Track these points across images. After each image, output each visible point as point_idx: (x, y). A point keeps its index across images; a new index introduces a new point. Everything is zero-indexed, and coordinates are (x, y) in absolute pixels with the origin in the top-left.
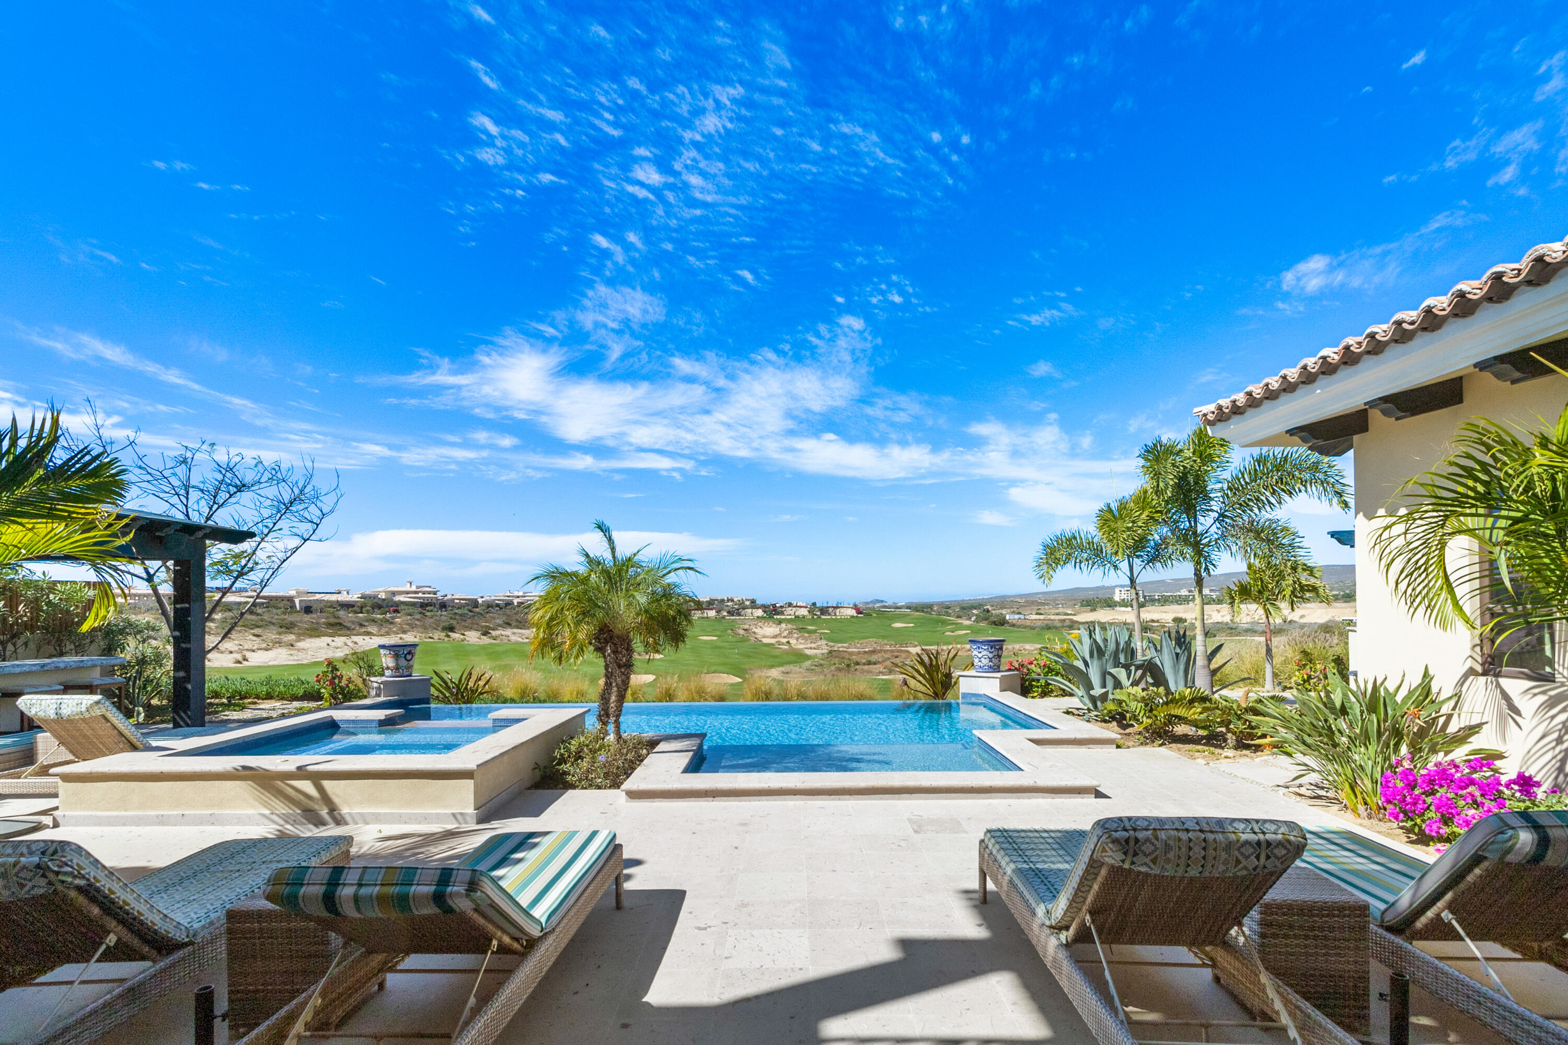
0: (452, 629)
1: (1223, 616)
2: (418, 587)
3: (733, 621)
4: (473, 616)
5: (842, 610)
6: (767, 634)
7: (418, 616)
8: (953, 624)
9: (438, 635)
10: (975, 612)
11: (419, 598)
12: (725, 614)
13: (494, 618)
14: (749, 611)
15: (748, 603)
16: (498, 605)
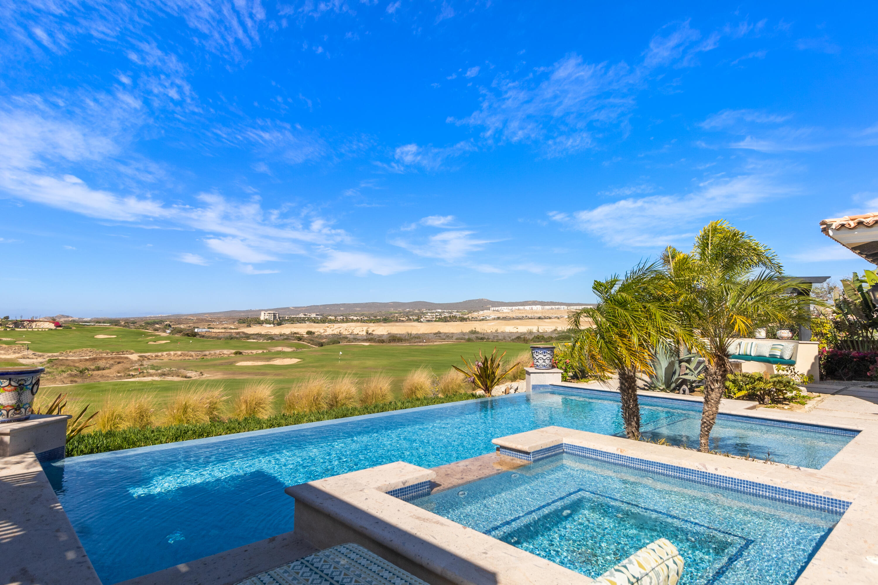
1: (333, 331)
5: (39, 324)
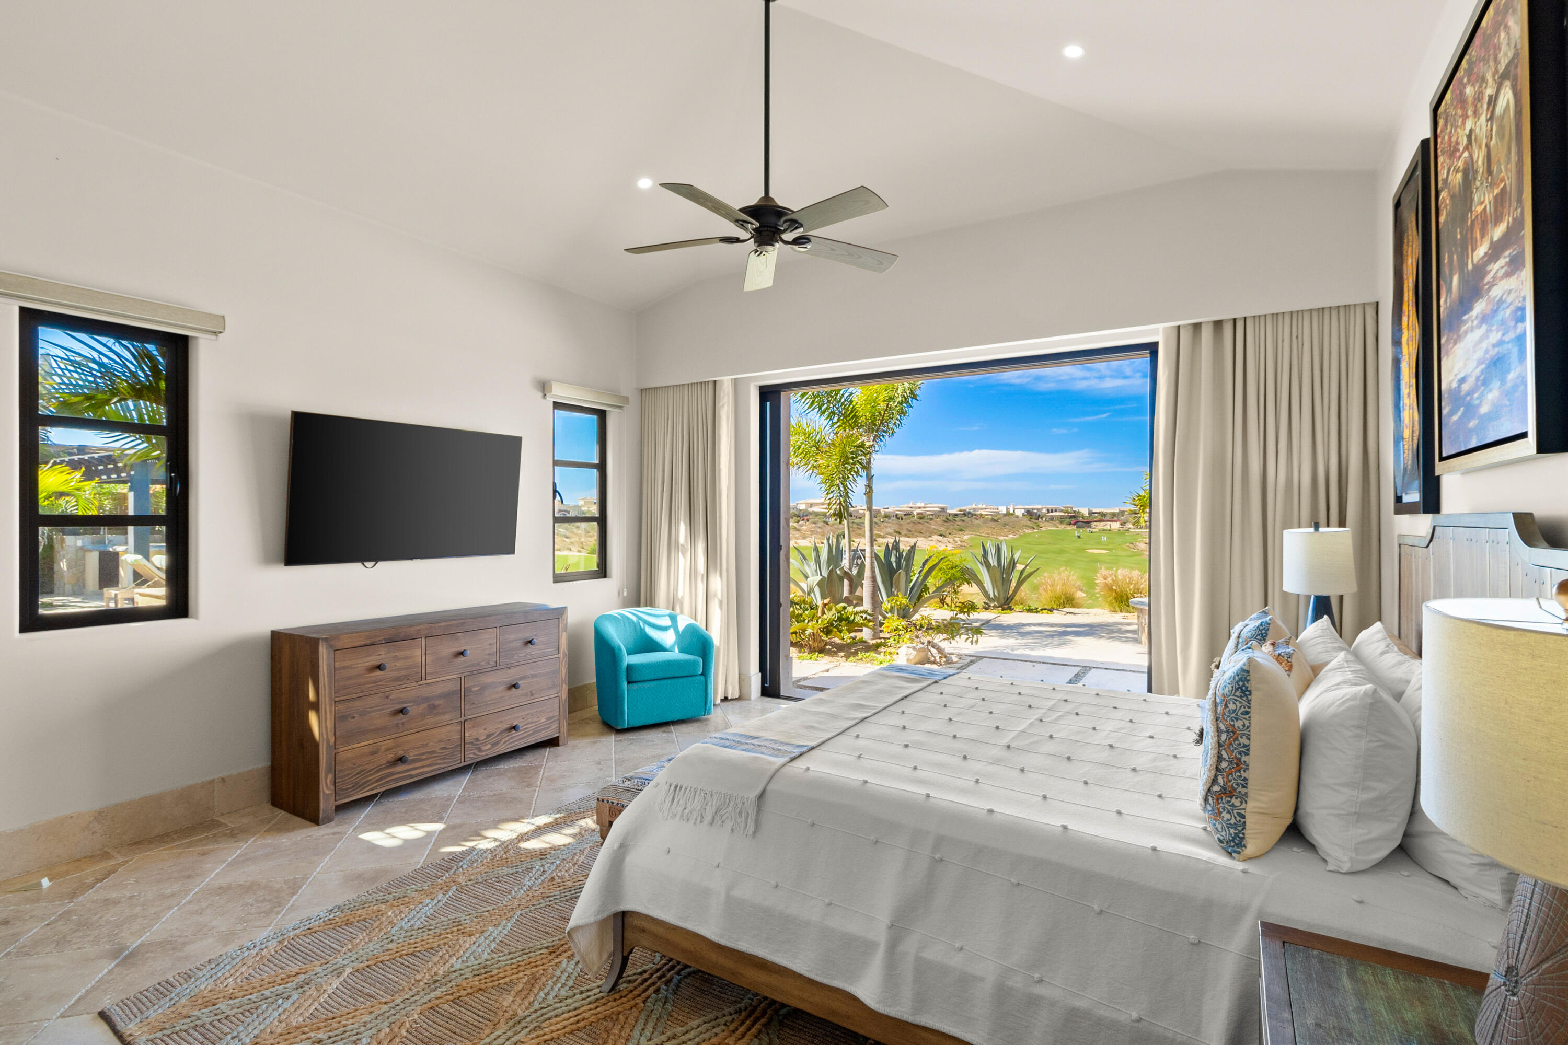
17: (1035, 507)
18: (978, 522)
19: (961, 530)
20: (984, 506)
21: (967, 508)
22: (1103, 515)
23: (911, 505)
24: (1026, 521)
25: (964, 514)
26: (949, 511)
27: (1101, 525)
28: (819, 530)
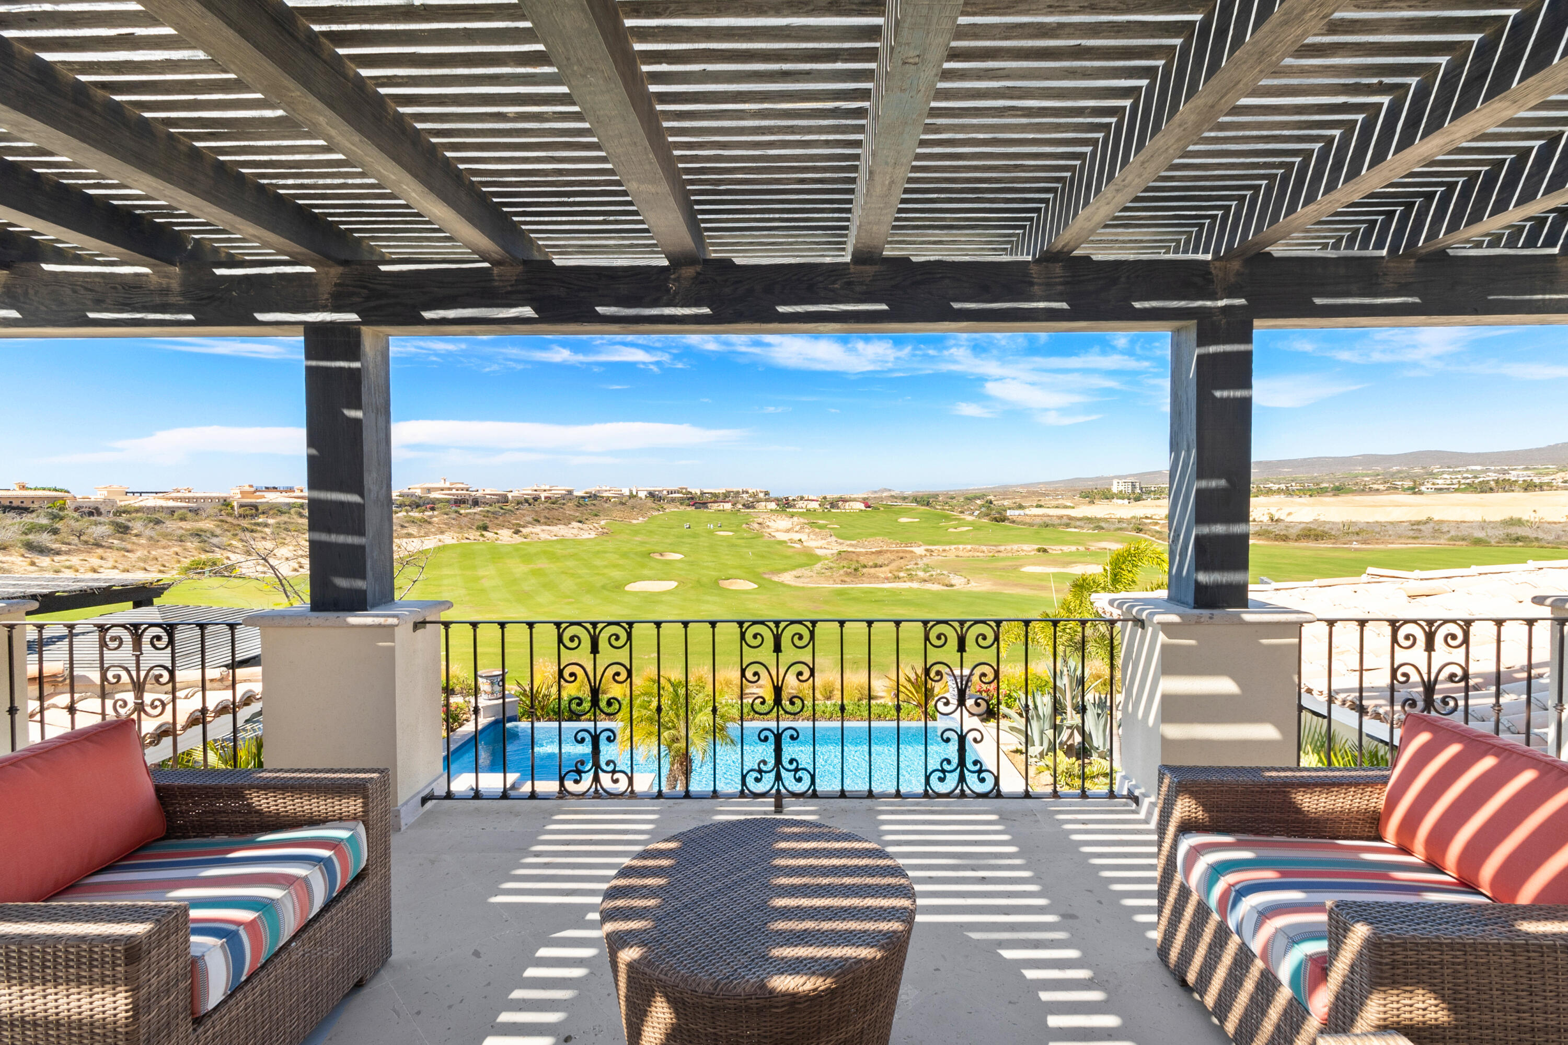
0: (485, 528)
2: (452, 484)
3: (748, 514)
4: (505, 513)
5: (851, 503)
6: (780, 528)
7: (454, 515)
8: (956, 519)
9: (474, 534)
10: (978, 502)
11: (453, 495)
12: (740, 506)
13: (524, 515)
14: (763, 504)
15: (761, 495)
16: (526, 501)
17: (656, 488)
18: (607, 505)
19: (596, 515)
20: (608, 488)
21: (593, 489)
22: (715, 495)
23: (536, 488)
24: (650, 503)
25: (590, 497)
26: (575, 493)
27: (715, 506)
28: (453, 522)
